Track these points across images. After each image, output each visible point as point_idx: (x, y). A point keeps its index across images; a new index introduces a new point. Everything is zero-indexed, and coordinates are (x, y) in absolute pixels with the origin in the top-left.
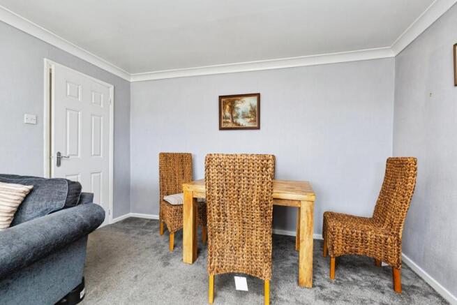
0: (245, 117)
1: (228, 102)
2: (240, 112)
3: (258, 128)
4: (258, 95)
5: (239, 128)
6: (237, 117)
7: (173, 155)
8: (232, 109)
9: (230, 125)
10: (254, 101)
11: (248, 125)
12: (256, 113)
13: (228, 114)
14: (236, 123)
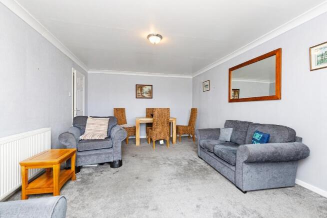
0: (146, 93)
1: (140, 87)
2: (145, 91)
3: (152, 98)
4: (152, 86)
5: (145, 98)
6: (143, 93)
7: (119, 109)
8: (141, 90)
9: (141, 97)
10: (150, 87)
11: (147, 97)
12: (151, 93)
13: (139, 92)
14: (143, 96)
